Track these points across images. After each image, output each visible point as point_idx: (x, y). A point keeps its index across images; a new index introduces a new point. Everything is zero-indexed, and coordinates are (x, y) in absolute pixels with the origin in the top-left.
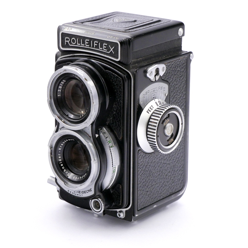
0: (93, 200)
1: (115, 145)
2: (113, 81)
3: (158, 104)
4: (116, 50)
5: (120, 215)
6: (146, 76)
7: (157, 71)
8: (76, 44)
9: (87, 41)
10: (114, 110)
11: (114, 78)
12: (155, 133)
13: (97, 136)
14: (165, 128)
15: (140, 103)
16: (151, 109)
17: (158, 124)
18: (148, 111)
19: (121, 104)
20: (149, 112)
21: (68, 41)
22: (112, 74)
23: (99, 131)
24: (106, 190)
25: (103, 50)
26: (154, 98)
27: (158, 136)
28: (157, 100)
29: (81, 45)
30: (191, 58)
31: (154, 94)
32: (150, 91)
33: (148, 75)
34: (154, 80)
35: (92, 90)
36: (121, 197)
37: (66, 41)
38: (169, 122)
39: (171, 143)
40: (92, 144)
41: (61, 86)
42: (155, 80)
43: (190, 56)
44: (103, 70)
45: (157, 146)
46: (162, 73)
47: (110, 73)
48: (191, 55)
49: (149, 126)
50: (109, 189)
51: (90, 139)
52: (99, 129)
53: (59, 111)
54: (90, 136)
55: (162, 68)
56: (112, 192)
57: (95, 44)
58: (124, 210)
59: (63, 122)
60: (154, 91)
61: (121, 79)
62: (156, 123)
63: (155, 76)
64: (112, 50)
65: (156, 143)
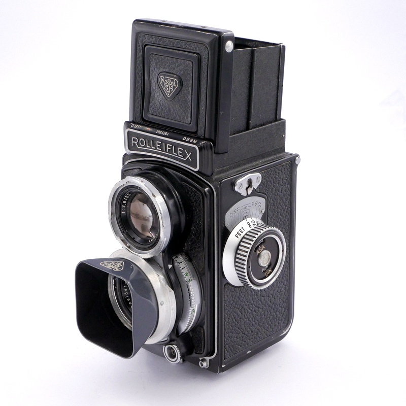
0: (167, 346)
1: (193, 278)
2: (191, 196)
3: (251, 224)
4: (193, 156)
5: (202, 365)
6: (233, 190)
7: (250, 182)
8: (145, 147)
9: (158, 143)
10: (192, 233)
11: (192, 192)
12: (245, 261)
13: (170, 266)
14: (259, 256)
15: (226, 225)
16: (241, 231)
17: (249, 253)
18: (237, 235)
19: (200, 226)
20: (239, 236)
21: (136, 142)
22: (190, 187)
23: (173, 260)
24: (183, 333)
25: (178, 155)
26: (246, 217)
27: (249, 267)
28: (249, 220)
29: (151, 148)
30: (296, 162)
31: (245, 212)
32: (240, 209)
33: (236, 189)
34: (245, 195)
35: (161, 210)
36: (203, 344)
37: (133, 142)
38: (264, 249)
39: (269, 275)
40: (164, 276)
41: (125, 200)
42: (247, 194)
43: (295, 160)
44: (178, 182)
45: (247, 278)
46: (255, 185)
47: (187, 186)
48: (297, 158)
49: (239, 252)
50: (188, 332)
51: (161, 270)
52: (173, 258)
53: (123, 233)
54: (161, 267)
55: (256, 178)
56: (191, 335)
57: (168, 148)
58: (208, 358)
59: (128, 247)
60: (245, 208)
61: (200, 194)
62: (247, 252)
63: (247, 189)
64: (188, 156)
65: (246, 274)
